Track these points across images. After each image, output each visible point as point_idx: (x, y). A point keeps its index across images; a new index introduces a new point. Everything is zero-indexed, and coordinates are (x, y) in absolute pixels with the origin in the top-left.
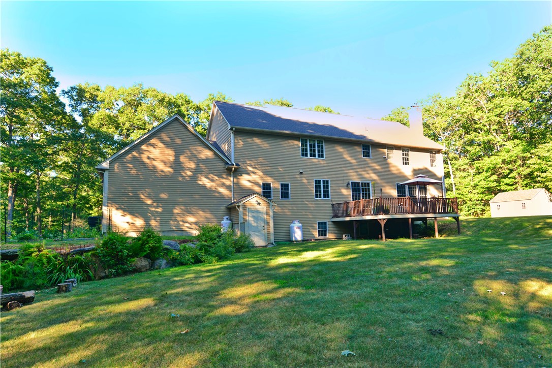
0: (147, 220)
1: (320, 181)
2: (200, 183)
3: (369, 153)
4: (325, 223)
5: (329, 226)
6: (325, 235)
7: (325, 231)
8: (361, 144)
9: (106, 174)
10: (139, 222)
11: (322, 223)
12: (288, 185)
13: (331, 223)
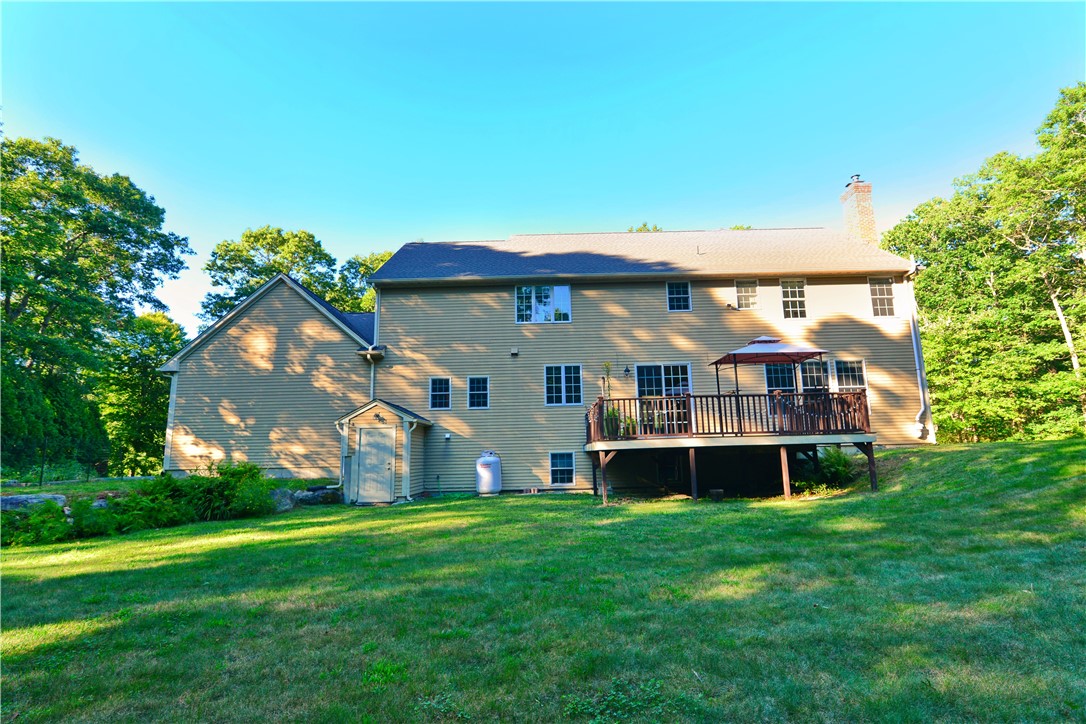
0: (228, 452)
1: (558, 369)
2: (316, 384)
3: (686, 300)
4: (570, 456)
5: (579, 463)
6: (570, 480)
7: (570, 472)
8: (664, 282)
9: (175, 379)
10: (218, 454)
11: (562, 456)
12: (485, 381)
13: (583, 456)
